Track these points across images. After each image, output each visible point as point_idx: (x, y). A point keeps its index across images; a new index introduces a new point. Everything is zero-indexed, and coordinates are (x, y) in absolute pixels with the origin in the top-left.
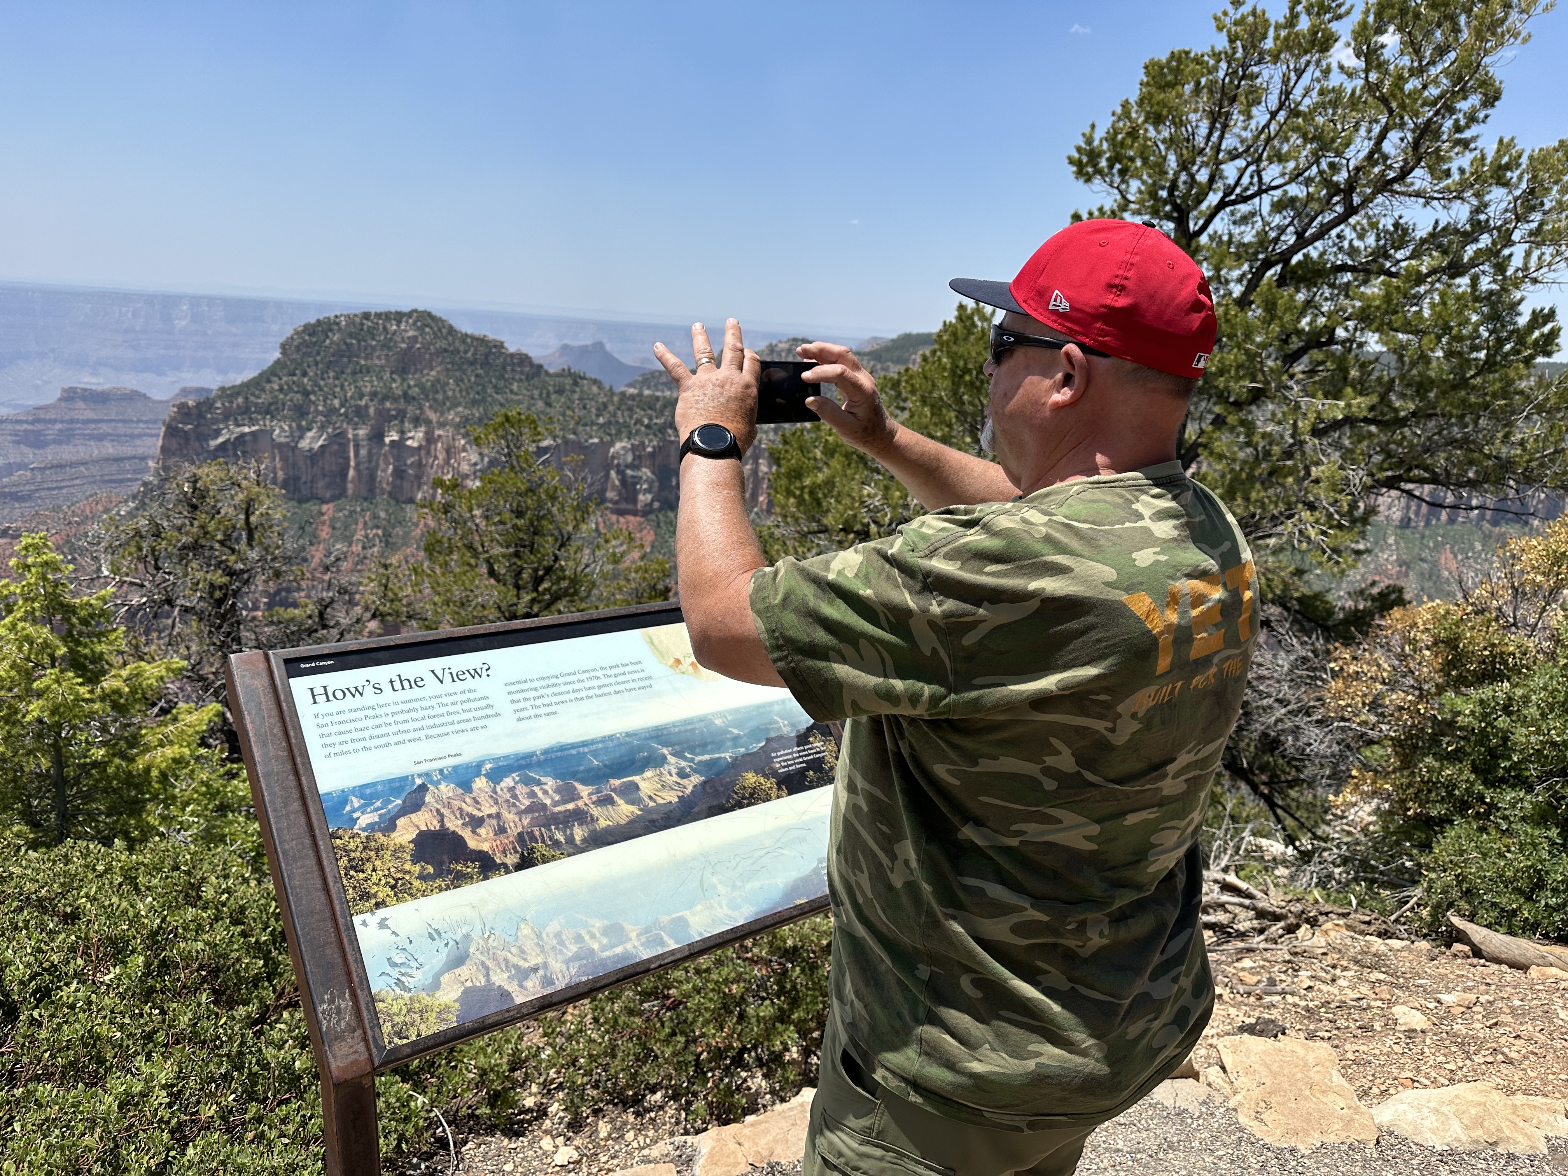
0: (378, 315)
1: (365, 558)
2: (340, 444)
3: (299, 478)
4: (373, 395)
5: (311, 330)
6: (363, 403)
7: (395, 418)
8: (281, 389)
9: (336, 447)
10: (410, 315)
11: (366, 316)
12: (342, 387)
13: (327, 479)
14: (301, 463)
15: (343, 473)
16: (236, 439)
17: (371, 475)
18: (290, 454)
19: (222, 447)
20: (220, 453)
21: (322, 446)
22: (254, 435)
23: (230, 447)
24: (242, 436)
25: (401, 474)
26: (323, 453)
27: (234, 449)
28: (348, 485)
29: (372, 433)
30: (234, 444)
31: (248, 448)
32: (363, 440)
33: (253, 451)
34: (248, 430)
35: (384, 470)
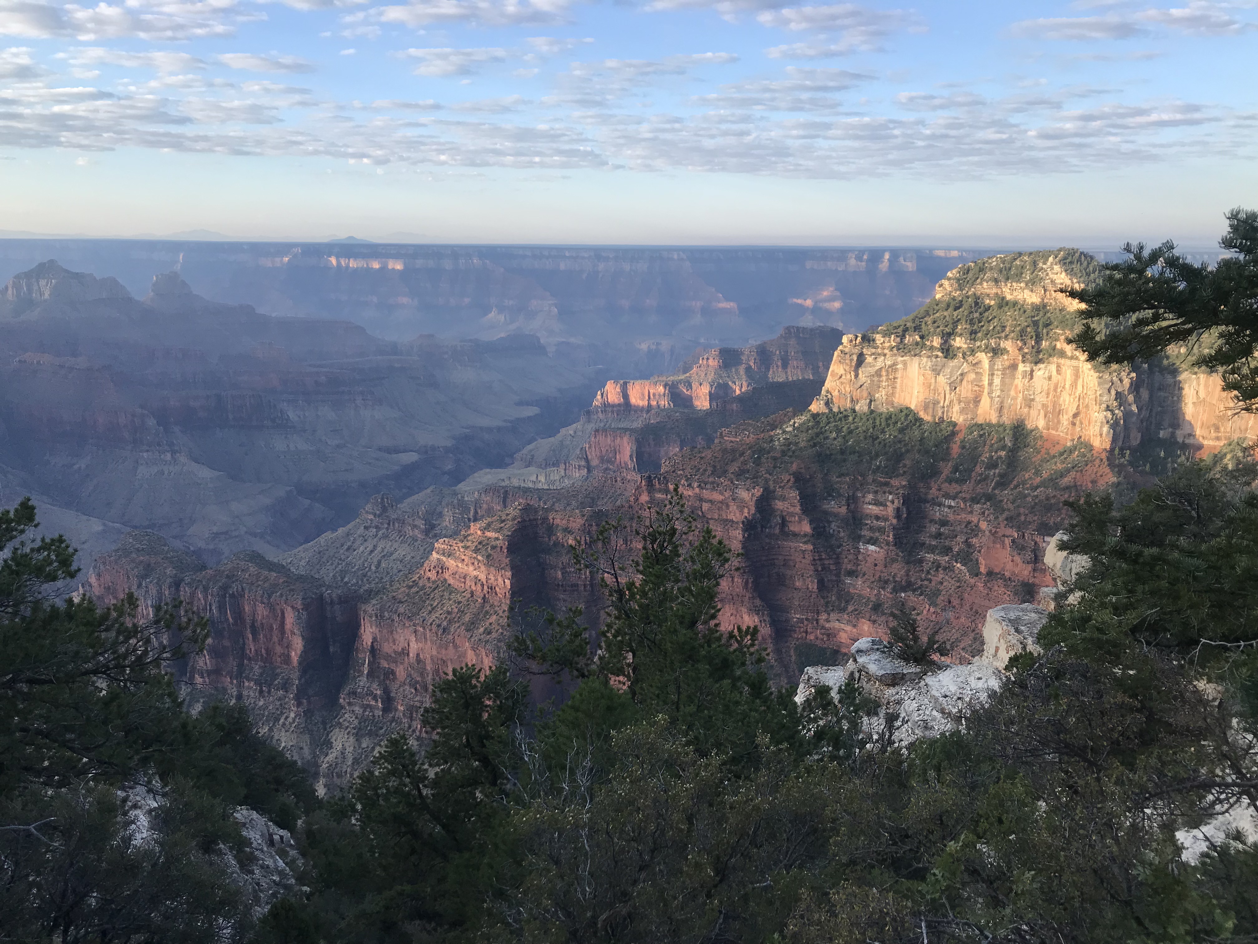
2: (977, 373)
8: (933, 324)
9: (973, 376)
13: (962, 405)
15: (977, 401)
16: (889, 367)
17: (1002, 402)
18: (933, 381)
19: (878, 373)
20: (876, 379)
21: (962, 374)
22: (905, 364)
23: (884, 373)
24: (895, 364)
25: (1029, 402)
26: (962, 380)
27: (887, 375)
28: (980, 411)
29: (1007, 363)
30: (887, 371)
31: (899, 375)
32: (998, 370)
33: (902, 377)
34: (900, 359)
35: (1015, 399)
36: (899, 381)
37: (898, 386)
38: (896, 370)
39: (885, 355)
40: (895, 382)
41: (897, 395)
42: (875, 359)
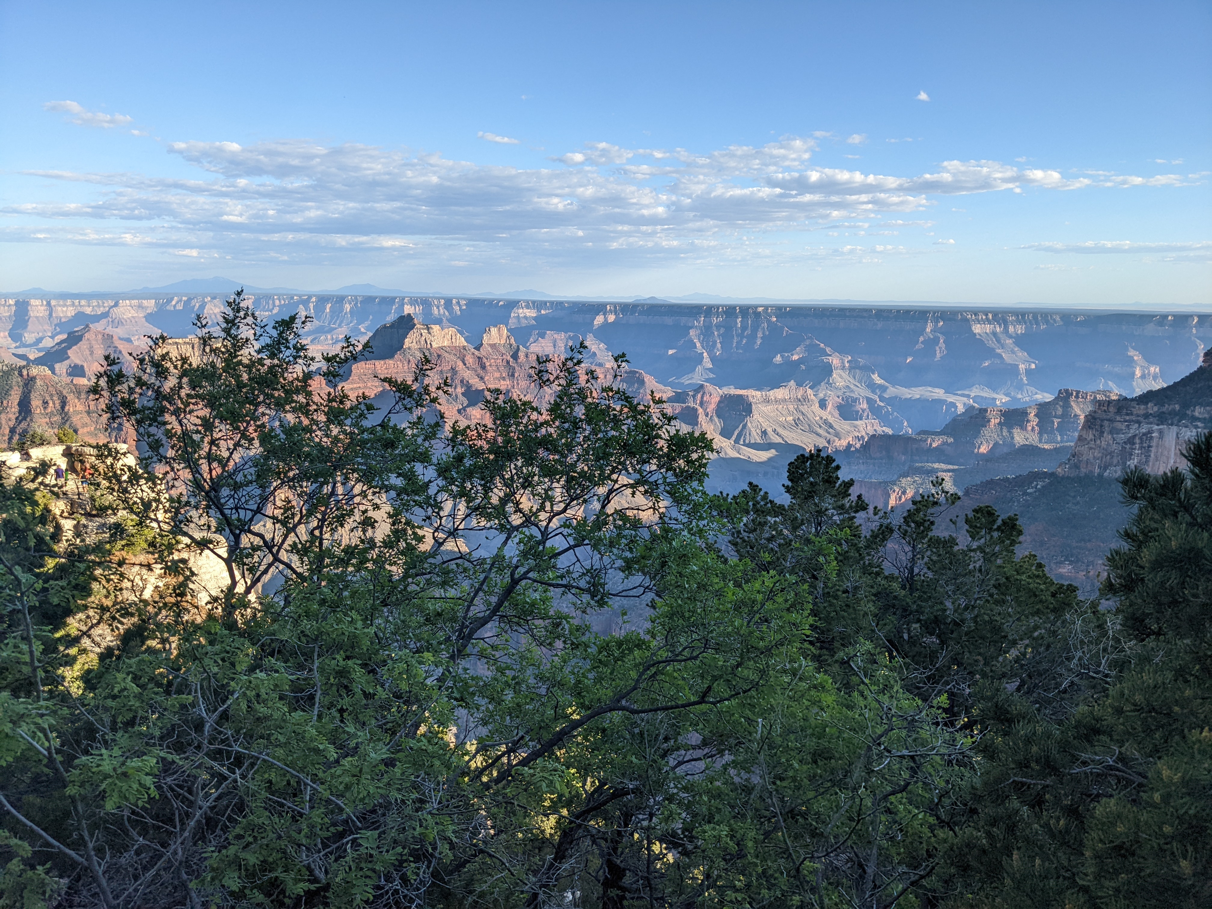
16: (1144, 434)
19: (1131, 441)
20: (1128, 446)
22: (1161, 432)
23: (1137, 441)
24: (1150, 432)
27: (1141, 443)
30: (1141, 439)
31: (1154, 443)
33: (1157, 446)
34: (1156, 427)
36: (1153, 450)
37: (1152, 455)
38: (1151, 438)
39: (1139, 423)
40: (1149, 451)
41: (1150, 463)
42: (1128, 426)
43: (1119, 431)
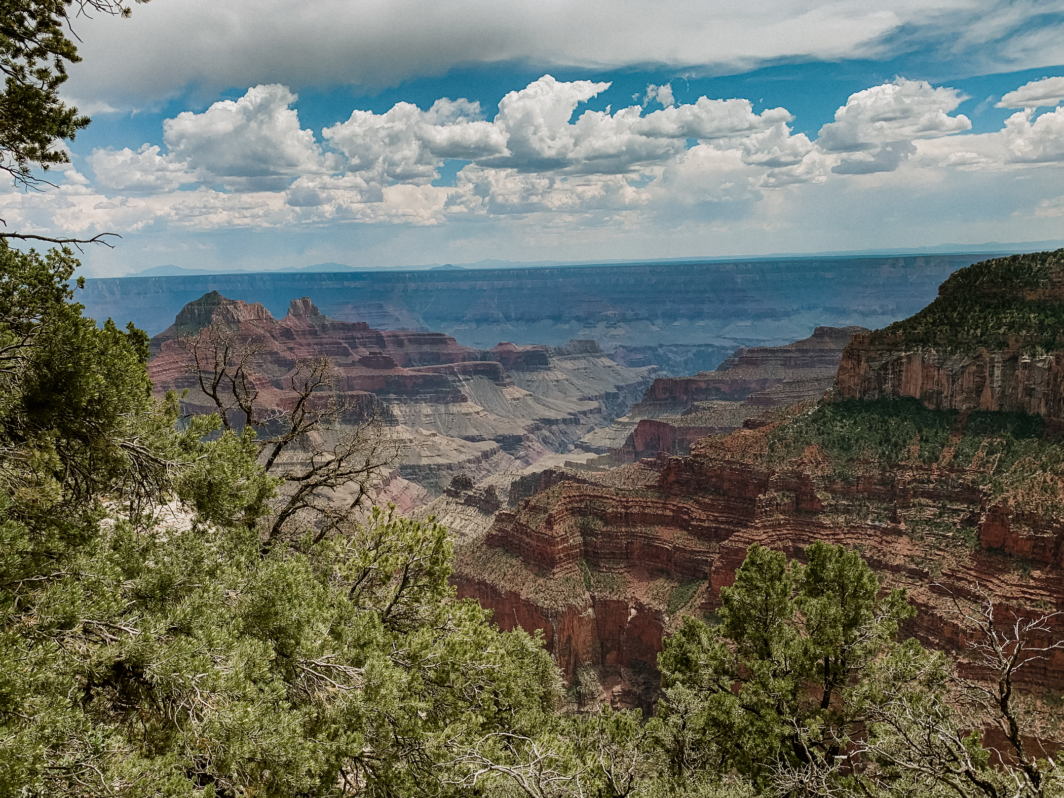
0: (1025, 256)
1: (988, 462)
2: (978, 366)
3: (942, 393)
4: (1011, 326)
5: (964, 274)
6: (1002, 331)
7: (1028, 343)
8: (933, 324)
9: (974, 368)
10: (1055, 254)
11: (1015, 258)
12: (985, 318)
13: (965, 395)
14: (944, 381)
15: (979, 390)
16: (895, 361)
17: (1003, 392)
18: (936, 373)
19: (884, 367)
20: (882, 372)
21: (963, 367)
22: (909, 358)
23: (890, 367)
24: (900, 358)
25: (1029, 392)
26: (963, 373)
27: (893, 369)
28: (982, 399)
29: (1007, 356)
30: (893, 365)
31: (904, 368)
32: (998, 362)
33: (907, 371)
34: (903, 354)
35: (1015, 388)
36: (904, 374)
37: (903, 379)
38: (902, 364)
39: (890, 351)
40: (900, 375)
41: (903, 386)
42: (881, 354)
43: (874, 359)
